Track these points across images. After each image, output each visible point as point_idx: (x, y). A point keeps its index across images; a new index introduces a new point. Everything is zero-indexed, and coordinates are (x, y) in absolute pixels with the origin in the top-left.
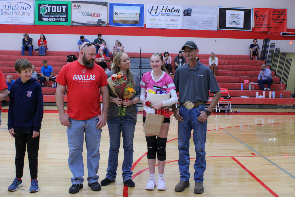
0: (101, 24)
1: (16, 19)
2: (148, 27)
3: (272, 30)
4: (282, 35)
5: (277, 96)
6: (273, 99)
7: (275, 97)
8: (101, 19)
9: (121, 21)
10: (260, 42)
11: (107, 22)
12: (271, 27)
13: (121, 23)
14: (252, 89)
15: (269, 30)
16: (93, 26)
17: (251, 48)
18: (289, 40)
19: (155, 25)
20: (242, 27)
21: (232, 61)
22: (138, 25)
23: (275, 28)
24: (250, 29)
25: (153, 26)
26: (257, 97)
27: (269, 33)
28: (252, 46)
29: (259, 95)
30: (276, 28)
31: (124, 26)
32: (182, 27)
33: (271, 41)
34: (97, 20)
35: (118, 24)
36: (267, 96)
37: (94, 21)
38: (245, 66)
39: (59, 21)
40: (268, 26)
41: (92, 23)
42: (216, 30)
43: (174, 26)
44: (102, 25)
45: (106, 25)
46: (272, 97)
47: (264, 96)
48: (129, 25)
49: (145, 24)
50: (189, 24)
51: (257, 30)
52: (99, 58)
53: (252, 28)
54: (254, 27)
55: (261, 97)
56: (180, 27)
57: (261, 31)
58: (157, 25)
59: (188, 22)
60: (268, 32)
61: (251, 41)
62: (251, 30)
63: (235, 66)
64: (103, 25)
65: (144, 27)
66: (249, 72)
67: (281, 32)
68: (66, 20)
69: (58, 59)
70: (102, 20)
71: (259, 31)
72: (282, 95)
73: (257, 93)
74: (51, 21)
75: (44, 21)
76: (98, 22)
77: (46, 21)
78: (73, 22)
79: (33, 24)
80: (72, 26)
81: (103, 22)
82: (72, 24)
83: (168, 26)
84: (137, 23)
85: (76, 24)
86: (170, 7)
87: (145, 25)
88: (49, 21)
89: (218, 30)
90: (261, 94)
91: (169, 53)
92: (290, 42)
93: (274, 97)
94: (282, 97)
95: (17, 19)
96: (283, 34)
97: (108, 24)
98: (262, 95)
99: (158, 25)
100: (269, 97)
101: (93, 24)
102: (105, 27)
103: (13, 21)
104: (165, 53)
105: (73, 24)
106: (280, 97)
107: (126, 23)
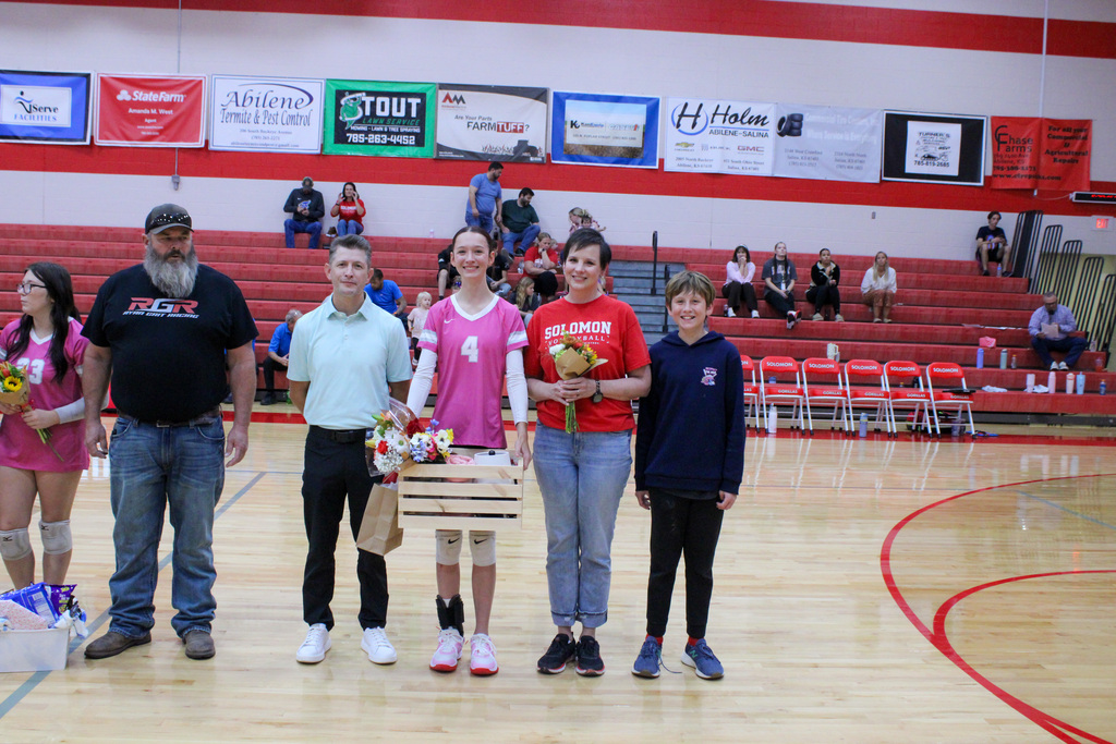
0: (526, 154)
1: (266, 135)
2: (668, 167)
3: (1045, 185)
4: (1074, 200)
5: (1091, 387)
6: (1080, 397)
7: (1085, 391)
8: (526, 142)
9: (586, 146)
10: (1009, 221)
11: (546, 149)
12: (1042, 174)
13: (586, 153)
14: (1009, 366)
15: (1036, 186)
17: (980, 240)
18: (1094, 217)
19: (692, 163)
20: (955, 172)
21: (926, 277)
22: (638, 160)
23: (1052, 178)
24: (979, 181)
25: (684, 165)
26: (1029, 390)
27: (1036, 193)
28: (984, 233)
29: (1037, 383)
30: (1059, 178)
31: (596, 162)
32: (774, 170)
33: (1048, 220)
34: (516, 144)
35: (577, 155)
36: (1061, 387)
37: (505, 147)
38: (970, 294)
39: (398, 144)
40: (1033, 173)
41: (497, 153)
42: (877, 181)
43: (748, 166)
44: (528, 157)
45: (540, 159)
46: (1075, 391)
47: (1051, 388)
48: (614, 159)
49: (660, 159)
50: (795, 161)
51: (1000, 184)
52: (537, 261)
53: (985, 177)
54: (989, 173)
55: (1041, 389)
56: (765, 171)
57: (1013, 187)
58: (698, 163)
59: (791, 154)
60: (1032, 190)
61: (980, 218)
62: (982, 184)
63: (942, 293)
64: (531, 159)
65: (657, 167)
66: (986, 312)
67: (1072, 192)
68: (420, 142)
69: (398, 261)
70: (530, 144)
71: (1007, 187)
72: (1105, 386)
73: (1031, 378)
74: (374, 144)
75: (352, 143)
76: (516, 150)
77: (358, 143)
78: (440, 148)
79: (318, 152)
80: (438, 160)
81: (533, 151)
82: (437, 154)
83: (731, 165)
84: (637, 156)
85: (451, 155)
86: (739, 109)
87: (662, 161)
88: (366, 143)
89: (881, 181)
90: (1042, 381)
91: (749, 249)
92: (1096, 222)
93: (1080, 391)
94: (1106, 392)
95: (270, 135)
96: (1078, 197)
97: (548, 155)
98: (1046, 385)
99: (700, 163)
100: (1065, 391)
101: (502, 156)
102: (537, 166)
103: (257, 141)
104: (737, 250)
105: (442, 154)
106: (1098, 392)
107: (602, 155)
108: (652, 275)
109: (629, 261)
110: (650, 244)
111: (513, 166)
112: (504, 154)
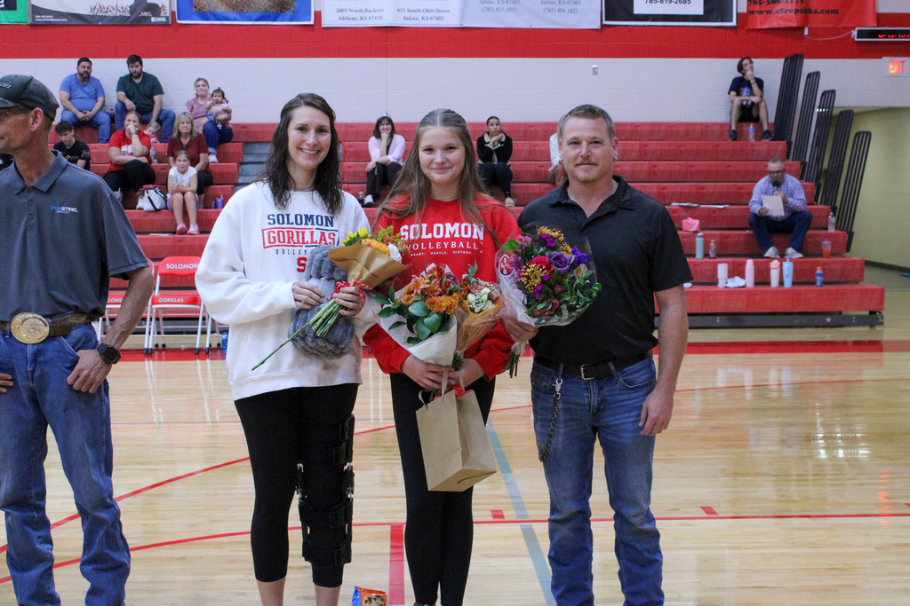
0: (145, 14)
2: (328, 21)
3: (818, 21)
4: (856, 39)
5: (802, 277)
7: (794, 284)
10: (769, 70)
11: (170, 6)
12: (813, 8)
13: (222, 9)
15: (805, 22)
18: (886, 59)
19: (357, 15)
20: (700, 11)
21: (653, 146)
22: (288, 14)
23: (828, 12)
24: (731, 21)
25: (347, 18)
26: (721, 284)
27: (806, 32)
29: (731, 274)
30: (835, 12)
31: (235, 20)
32: (462, 17)
34: (131, 2)
35: (211, 12)
36: (762, 278)
37: (119, 6)
38: (701, 165)
40: (800, 7)
41: (109, 14)
42: (597, 26)
43: (429, 15)
44: (149, 18)
45: (164, 20)
46: (781, 283)
47: (748, 281)
48: (257, 15)
49: (315, 12)
50: (489, 5)
51: (760, 23)
53: (737, 14)
54: (743, 8)
55: (737, 282)
56: (451, 20)
57: (775, 25)
58: (364, 14)
60: (803, 29)
61: (730, 68)
62: (734, 23)
63: (663, 165)
64: (153, 20)
65: (312, 22)
66: (710, 187)
67: (854, 29)
68: (11, 4)
70: (149, 1)
71: (766, 27)
73: (723, 269)
76: (133, 9)
78: (36, 10)
80: (34, 26)
81: (155, 9)
82: (34, 18)
83: (408, 15)
84: (286, 9)
85: (51, 19)
87: (318, 15)
89: (603, 26)
90: (736, 271)
92: (891, 65)
93: (788, 284)
94: (823, 283)
96: (860, 34)
97: (173, 13)
98: (742, 277)
99: (368, 15)
100: (768, 284)
101: (116, 17)
102: (161, 28)
104: (379, 122)
105: (39, 19)
106: (813, 284)
107: (242, 11)
112: (118, 15)
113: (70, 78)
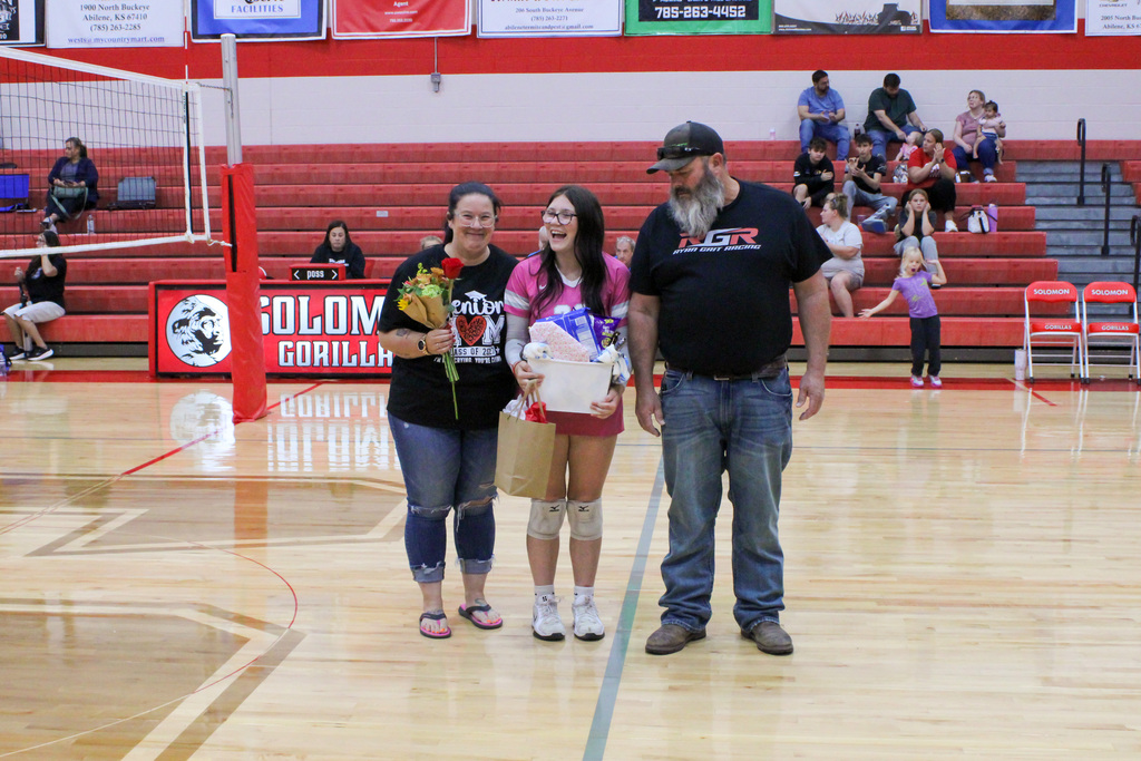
0: (895, 23)
1: (550, 14)
2: (1090, 31)
8: (895, 6)
9: (977, 7)
11: (922, 14)
13: (976, 17)
16: (862, 32)
19: (1124, 23)
22: (1049, 22)
25: (1113, 27)
31: (989, 29)
34: (881, 10)
35: (964, 20)
37: (867, 14)
39: (723, 17)
41: (856, 23)
44: (898, 27)
45: (914, 29)
48: (1014, 23)
49: (1079, 20)
58: (1131, 22)
64: (903, 29)
65: (1075, 31)
68: (752, 14)
70: (900, 9)
74: (692, 19)
75: (662, 19)
76: (882, 17)
77: (671, 19)
78: (780, 20)
79: (619, 33)
80: (778, 36)
81: (905, 17)
82: (777, 28)
84: (1047, 17)
85: (794, 28)
87: (1082, 23)
88: (681, 18)
95: (555, 14)
97: (925, 22)
99: (1135, 23)
101: (863, 26)
102: (910, 38)
103: (540, 23)
105: (783, 28)
107: (998, 19)
108: (1078, 179)
109: (1040, 161)
110: (1073, 136)
111: (876, 38)
112: (866, 23)
113: (807, 91)
